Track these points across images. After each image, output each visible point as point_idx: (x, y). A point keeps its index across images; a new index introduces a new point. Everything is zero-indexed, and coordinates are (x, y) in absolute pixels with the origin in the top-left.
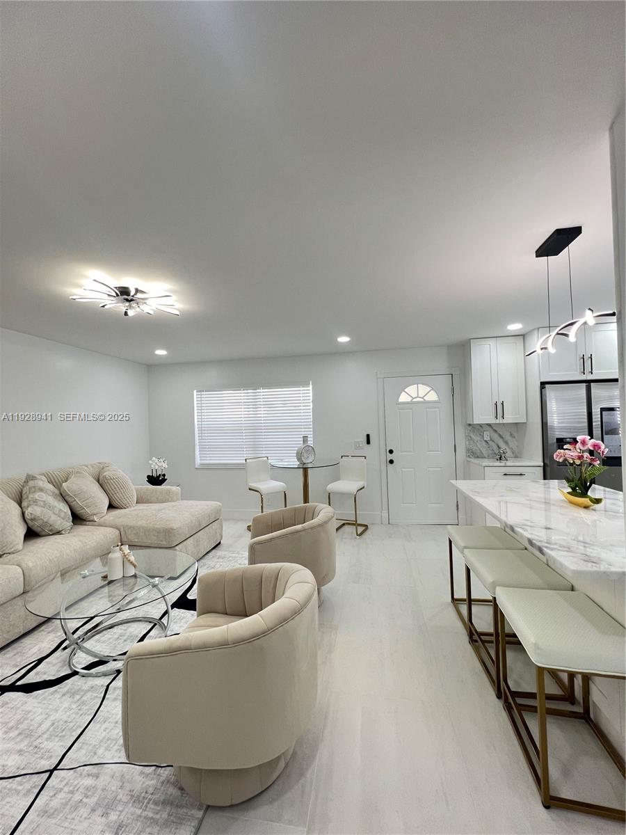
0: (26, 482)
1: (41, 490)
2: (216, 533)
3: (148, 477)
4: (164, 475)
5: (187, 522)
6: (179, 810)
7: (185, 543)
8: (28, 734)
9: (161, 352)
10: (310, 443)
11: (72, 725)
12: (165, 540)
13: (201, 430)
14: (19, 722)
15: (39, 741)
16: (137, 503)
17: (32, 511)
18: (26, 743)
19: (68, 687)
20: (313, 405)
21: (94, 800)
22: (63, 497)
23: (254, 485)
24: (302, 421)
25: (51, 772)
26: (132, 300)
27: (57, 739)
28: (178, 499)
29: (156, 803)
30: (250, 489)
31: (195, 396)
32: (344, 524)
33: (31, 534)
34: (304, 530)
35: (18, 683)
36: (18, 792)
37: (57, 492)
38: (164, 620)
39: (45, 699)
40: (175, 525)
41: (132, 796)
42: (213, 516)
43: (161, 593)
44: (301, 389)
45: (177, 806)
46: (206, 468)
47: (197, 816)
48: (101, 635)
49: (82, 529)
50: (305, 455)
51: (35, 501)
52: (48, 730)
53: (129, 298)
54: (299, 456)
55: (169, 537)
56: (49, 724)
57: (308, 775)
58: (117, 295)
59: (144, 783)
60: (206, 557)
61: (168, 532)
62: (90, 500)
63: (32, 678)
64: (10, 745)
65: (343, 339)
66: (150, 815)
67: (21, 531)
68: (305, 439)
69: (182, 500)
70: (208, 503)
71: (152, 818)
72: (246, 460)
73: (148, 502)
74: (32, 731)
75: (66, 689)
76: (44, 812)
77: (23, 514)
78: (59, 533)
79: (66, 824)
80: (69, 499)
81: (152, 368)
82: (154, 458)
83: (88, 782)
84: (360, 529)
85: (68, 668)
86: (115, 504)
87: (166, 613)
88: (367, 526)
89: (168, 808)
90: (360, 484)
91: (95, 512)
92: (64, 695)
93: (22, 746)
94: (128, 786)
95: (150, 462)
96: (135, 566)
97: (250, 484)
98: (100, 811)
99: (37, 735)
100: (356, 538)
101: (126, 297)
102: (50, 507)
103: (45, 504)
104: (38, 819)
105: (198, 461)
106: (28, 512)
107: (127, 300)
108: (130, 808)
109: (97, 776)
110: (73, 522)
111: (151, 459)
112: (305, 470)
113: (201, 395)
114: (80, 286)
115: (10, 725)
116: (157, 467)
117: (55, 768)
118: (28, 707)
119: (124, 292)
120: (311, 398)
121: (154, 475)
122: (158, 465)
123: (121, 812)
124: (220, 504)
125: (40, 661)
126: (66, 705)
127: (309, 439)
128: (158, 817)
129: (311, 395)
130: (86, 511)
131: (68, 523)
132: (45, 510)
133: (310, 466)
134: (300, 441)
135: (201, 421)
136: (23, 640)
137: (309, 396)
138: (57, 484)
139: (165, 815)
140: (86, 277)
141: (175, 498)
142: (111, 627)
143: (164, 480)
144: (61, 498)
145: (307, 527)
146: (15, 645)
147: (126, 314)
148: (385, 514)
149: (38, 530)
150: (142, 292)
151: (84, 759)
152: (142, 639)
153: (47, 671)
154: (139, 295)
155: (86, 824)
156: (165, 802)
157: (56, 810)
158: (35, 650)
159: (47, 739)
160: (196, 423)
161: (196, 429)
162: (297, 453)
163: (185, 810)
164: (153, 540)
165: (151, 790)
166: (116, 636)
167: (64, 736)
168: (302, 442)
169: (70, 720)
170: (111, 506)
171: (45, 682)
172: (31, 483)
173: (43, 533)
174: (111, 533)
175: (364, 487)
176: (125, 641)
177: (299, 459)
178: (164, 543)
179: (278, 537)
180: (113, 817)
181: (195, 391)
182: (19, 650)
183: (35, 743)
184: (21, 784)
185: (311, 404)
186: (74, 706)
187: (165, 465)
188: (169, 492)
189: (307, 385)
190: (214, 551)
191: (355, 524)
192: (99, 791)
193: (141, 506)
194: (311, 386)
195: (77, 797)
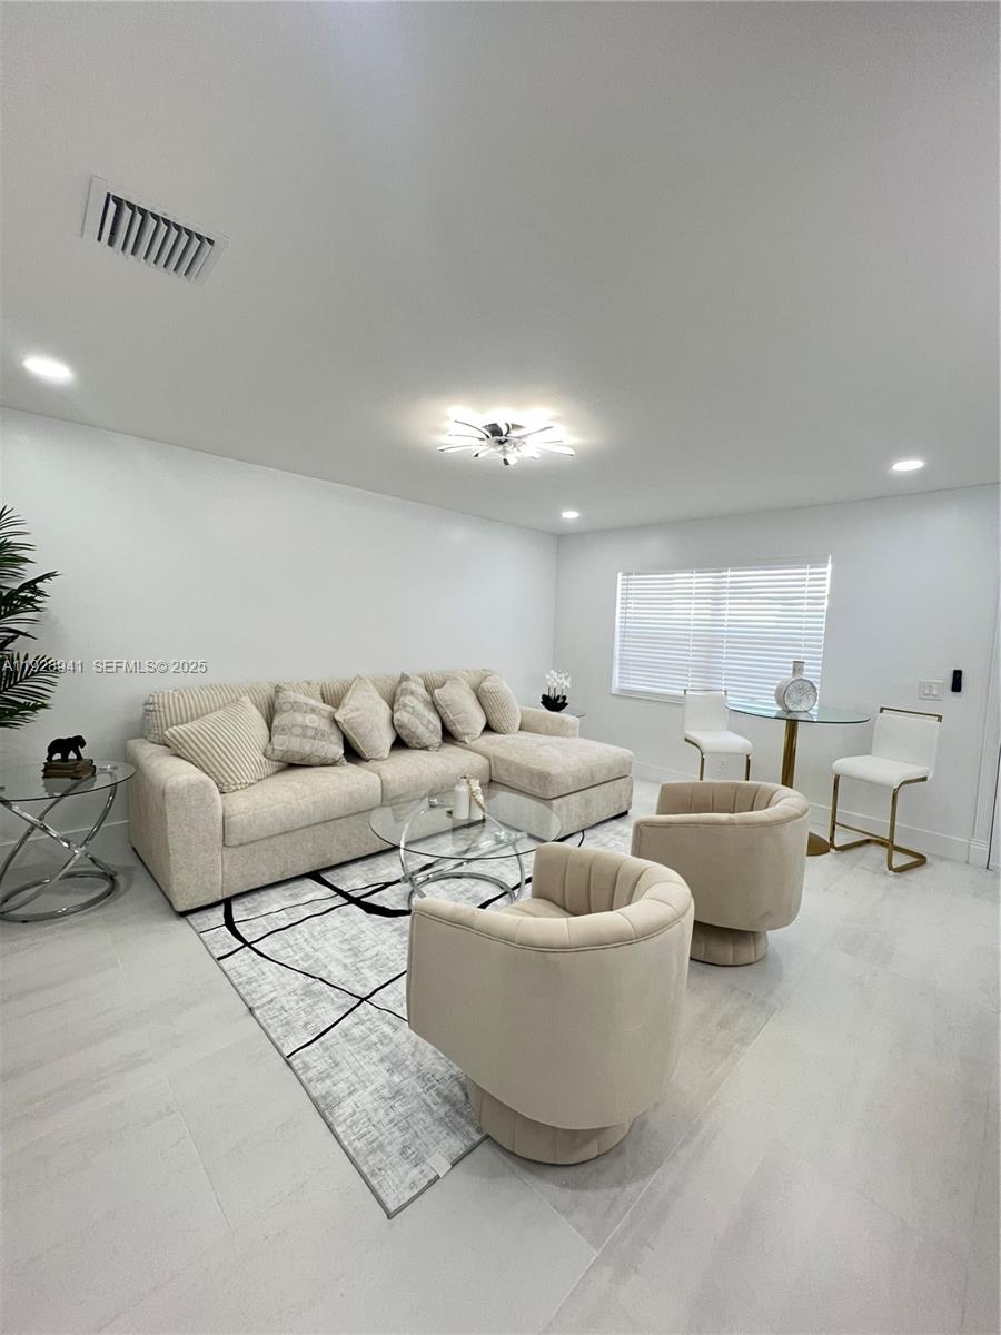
0: (400, 682)
1: (412, 693)
2: (620, 797)
3: (544, 696)
4: (564, 698)
5: (572, 769)
6: (458, 1117)
7: (566, 798)
8: (355, 952)
9: (570, 515)
10: (806, 675)
11: (391, 964)
12: (540, 788)
13: (624, 635)
14: (354, 938)
15: (361, 964)
16: (520, 729)
17: (402, 716)
18: (351, 960)
19: (401, 923)
20: (830, 604)
21: (386, 1050)
22: (435, 706)
23: (694, 735)
24: (803, 631)
25: (363, 1000)
26: (506, 441)
27: (375, 971)
28: (574, 736)
29: (439, 1093)
30: (686, 740)
31: (619, 582)
32: (868, 841)
33: (399, 744)
34: (731, 824)
35: (363, 900)
36: (333, 1002)
37: (429, 698)
38: (516, 892)
39: (379, 926)
40: (554, 770)
41: (419, 1071)
42: (617, 770)
43: (516, 850)
44: (808, 571)
45: (457, 1111)
46: (627, 695)
47: (473, 1137)
48: (447, 881)
49: (450, 750)
50: (794, 696)
51: (405, 706)
52: (370, 959)
53: (503, 438)
54: (781, 696)
55: (545, 784)
56: (374, 953)
57: (631, 1189)
58: (488, 437)
59: (433, 1064)
60: (600, 827)
61: (544, 778)
62: (463, 715)
63: (374, 900)
64: (340, 956)
65: (908, 466)
66: (429, 1101)
67: (389, 739)
68: (798, 666)
69: (580, 736)
70: (613, 748)
71: (428, 1106)
72: (685, 691)
73: (534, 731)
74: (360, 952)
75: (397, 925)
76: (345, 1034)
77: (392, 718)
78: (426, 748)
79: (358, 1057)
80: (441, 710)
81: (562, 540)
82: (552, 672)
83: (387, 1029)
84: (900, 860)
85: (406, 903)
86: (493, 725)
87: (518, 886)
88: (923, 857)
89: (448, 1107)
90: (915, 771)
91: (467, 731)
92: (395, 930)
93: (348, 961)
94: (419, 1058)
95: (548, 676)
96: (483, 809)
97: (688, 732)
98: (387, 1064)
99: (362, 958)
100: (886, 873)
101: (498, 438)
102: (419, 716)
103: (414, 712)
104: (338, 1036)
105: (616, 683)
106: (397, 716)
107: (501, 443)
108: (412, 1081)
109: (396, 1029)
110: (442, 739)
111: (548, 673)
112: (792, 726)
113: (628, 580)
114: (444, 431)
115: (346, 937)
116: (555, 685)
117: (365, 999)
118: (363, 926)
119: (495, 430)
120: (827, 589)
121: (552, 695)
122: (559, 683)
123: (405, 1079)
124: (632, 754)
125: (387, 885)
126: (393, 941)
127: (805, 667)
128: (435, 1108)
129: (828, 582)
130: (458, 728)
131: (437, 738)
132: (413, 719)
133: (801, 717)
134: (789, 669)
135: (625, 621)
136: (379, 858)
137: (824, 585)
138: (430, 690)
139: (442, 1111)
140: (446, 418)
141: (570, 732)
142: (459, 876)
143: (564, 705)
144: (432, 707)
145: (736, 821)
146: (371, 860)
147: (506, 462)
148: (980, 846)
149: (406, 740)
150: (515, 427)
151: (390, 1004)
152: (484, 906)
153: (388, 899)
154: (514, 433)
155: (373, 1068)
156: (447, 1099)
157: (354, 1038)
158: (386, 872)
159: (369, 967)
160: (617, 624)
161: (617, 635)
162: (778, 691)
163: (462, 1120)
164: (523, 783)
165: (438, 1077)
166: (461, 889)
167: (381, 972)
168: (791, 671)
169: (392, 958)
170: (488, 728)
171: (383, 908)
172: (404, 684)
173: (410, 745)
174: (478, 762)
175: (924, 779)
176: (468, 898)
177: (781, 702)
178: (537, 791)
179: (681, 824)
180: (396, 1079)
181: (620, 575)
182: (372, 866)
183: (358, 965)
184: (337, 996)
185: (826, 601)
186: (399, 946)
187: (567, 683)
188: (562, 722)
189: (823, 562)
190: (614, 822)
191: (888, 844)
192: (392, 1046)
193: (523, 735)
194: (830, 566)
195: (374, 1038)
